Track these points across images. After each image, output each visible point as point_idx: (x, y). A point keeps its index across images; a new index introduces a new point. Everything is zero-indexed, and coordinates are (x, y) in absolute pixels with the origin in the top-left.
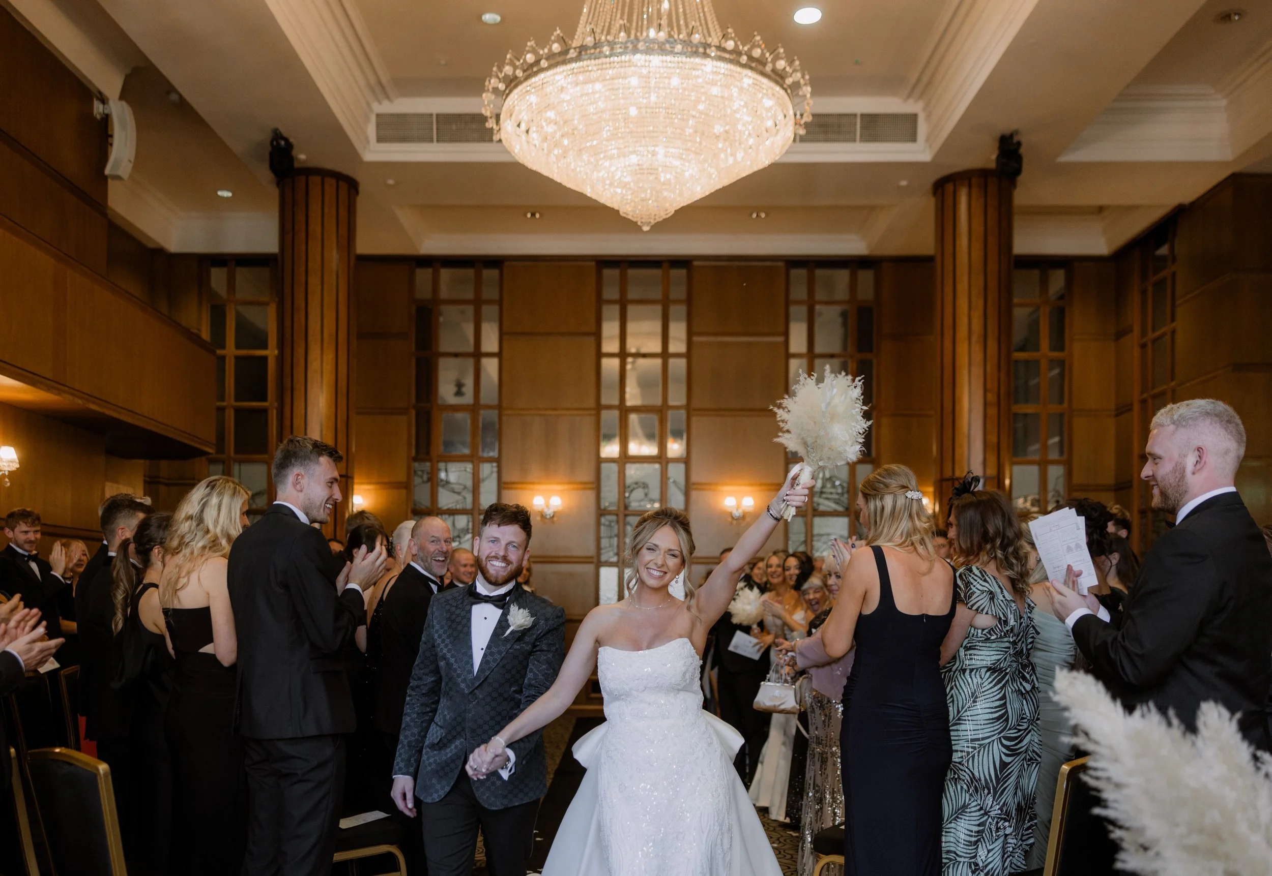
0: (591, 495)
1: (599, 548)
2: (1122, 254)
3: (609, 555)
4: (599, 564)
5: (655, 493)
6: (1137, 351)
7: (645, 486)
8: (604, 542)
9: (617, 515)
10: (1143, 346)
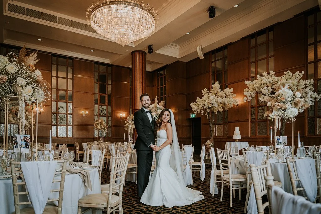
0: (50, 108)
1: (52, 121)
2: (154, 72)
3: (54, 123)
4: (52, 125)
5: (65, 109)
6: (156, 90)
7: (63, 107)
8: (53, 120)
9: (56, 114)
10: (158, 89)
